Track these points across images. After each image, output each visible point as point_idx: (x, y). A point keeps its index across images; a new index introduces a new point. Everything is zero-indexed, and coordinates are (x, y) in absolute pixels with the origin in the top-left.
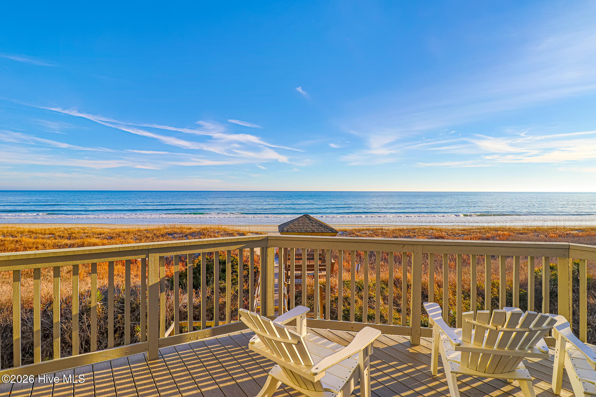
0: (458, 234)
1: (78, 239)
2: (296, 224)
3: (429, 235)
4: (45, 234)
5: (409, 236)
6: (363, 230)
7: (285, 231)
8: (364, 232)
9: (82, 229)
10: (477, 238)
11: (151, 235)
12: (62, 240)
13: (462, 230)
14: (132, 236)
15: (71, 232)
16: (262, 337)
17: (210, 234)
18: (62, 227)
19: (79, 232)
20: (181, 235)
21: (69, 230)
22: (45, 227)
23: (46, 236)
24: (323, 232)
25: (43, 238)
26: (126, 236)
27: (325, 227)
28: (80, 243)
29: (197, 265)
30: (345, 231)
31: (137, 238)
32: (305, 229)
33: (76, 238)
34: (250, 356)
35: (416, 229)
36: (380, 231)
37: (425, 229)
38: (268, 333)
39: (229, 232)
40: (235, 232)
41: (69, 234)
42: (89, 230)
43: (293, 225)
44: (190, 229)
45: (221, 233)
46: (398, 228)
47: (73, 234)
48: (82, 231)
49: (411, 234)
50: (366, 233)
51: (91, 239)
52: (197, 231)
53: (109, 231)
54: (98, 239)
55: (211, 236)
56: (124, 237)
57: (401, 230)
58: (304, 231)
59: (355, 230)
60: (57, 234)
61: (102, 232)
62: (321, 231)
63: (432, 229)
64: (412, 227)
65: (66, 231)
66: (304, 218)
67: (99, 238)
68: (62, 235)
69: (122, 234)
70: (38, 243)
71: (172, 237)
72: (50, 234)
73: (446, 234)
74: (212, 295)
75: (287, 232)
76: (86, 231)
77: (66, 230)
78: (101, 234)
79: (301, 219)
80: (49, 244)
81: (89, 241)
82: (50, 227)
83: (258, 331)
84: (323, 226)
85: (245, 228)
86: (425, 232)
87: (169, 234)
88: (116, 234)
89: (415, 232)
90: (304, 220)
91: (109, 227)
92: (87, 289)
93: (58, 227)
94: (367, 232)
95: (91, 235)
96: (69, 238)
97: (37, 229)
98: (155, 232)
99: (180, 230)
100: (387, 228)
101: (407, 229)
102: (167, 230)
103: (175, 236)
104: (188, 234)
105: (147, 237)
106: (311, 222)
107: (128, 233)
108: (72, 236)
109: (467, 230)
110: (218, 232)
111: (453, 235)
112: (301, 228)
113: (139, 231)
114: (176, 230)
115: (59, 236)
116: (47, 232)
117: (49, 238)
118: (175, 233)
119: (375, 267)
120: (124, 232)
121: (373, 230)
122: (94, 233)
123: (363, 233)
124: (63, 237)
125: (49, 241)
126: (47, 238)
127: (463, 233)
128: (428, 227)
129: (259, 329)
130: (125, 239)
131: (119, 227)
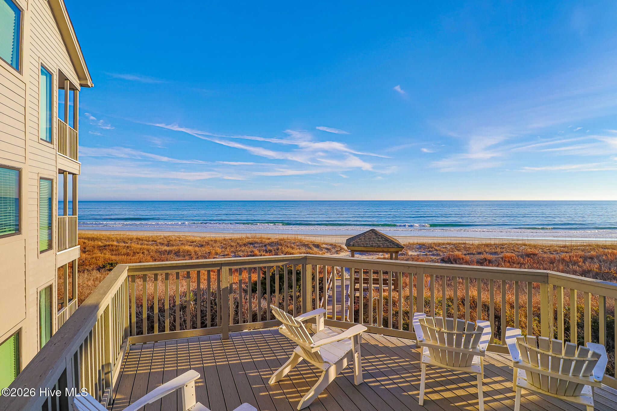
0: (555, 251)
1: (175, 246)
2: (362, 239)
3: (520, 252)
4: (149, 241)
5: (495, 253)
6: (443, 244)
7: (351, 245)
8: (444, 246)
9: (178, 237)
10: (578, 256)
11: (235, 244)
12: (163, 247)
13: (562, 247)
14: (219, 244)
15: (169, 240)
16: (286, 325)
17: (287, 245)
18: (162, 234)
19: (175, 240)
20: (261, 245)
21: (168, 238)
22: (149, 234)
23: (150, 243)
24: (388, 247)
25: (147, 245)
26: (214, 245)
27: (390, 242)
28: (177, 249)
29: (272, 274)
30: (424, 245)
31: (223, 247)
32: (371, 244)
33: (173, 245)
34: (290, 343)
35: (506, 244)
36: (463, 246)
37: (517, 244)
38: (290, 323)
39: (305, 243)
40: (310, 243)
41: (168, 241)
42: (183, 238)
43: (360, 240)
44: (269, 239)
45: (297, 244)
46: (484, 242)
47: (171, 242)
48: (178, 239)
49: (498, 250)
50: (446, 248)
51: (185, 247)
52: (275, 242)
53: (200, 239)
54: (190, 247)
55: (287, 246)
56: (212, 245)
57: (487, 245)
58: (370, 246)
59: (434, 243)
60: (159, 241)
61: (194, 240)
62: (386, 246)
63: (525, 245)
64: (501, 242)
65: (165, 239)
66: (371, 233)
67: (191, 245)
68: (162, 242)
69: (210, 243)
70: (144, 249)
71: (253, 247)
72: (153, 241)
73: (542, 250)
74: (283, 302)
75: (353, 246)
76: (181, 239)
77: (165, 237)
78: (193, 242)
79: (367, 233)
80: (153, 250)
81: (184, 248)
82: (153, 234)
83: (285, 322)
84: (389, 241)
85: (324, 238)
86: (515, 249)
87: (250, 244)
88: (206, 243)
89: (503, 248)
90: (370, 235)
91: (199, 235)
92: (183, 290)
93: (159, 234)
94: (448, 246)
95: (185, 242)
96: (168, 245)
97: (143, 236)
98: (238, 241)
99: (260, 240)
100: (471, 242)
101: (494, 244)
102: (249, 240)
103: (256, 245)
104: (267, 244)
105: (231, 246)
106: (377, 237)
107: (215, 241)
108: (170, 243)
109: (568, 247)
110: (294, 243)
111: (549, 252)
112: (367, 242)
113: (224, 240)
114: (256, 240)
115: (160, 243)
116: (151, 239)
117: (152, 245)
118: (256, 243)
119: (453, 284)
120: (212, 241)
121: (454, 245)
122: (188, 241)
123: (443, 248)
124: (163, 244)
125: (152, 248)
126: (151, 244)
127: (563, 250)
128: (521, 242)
129: (285, 321)
130: (213, 247)
131: (208, 235)
